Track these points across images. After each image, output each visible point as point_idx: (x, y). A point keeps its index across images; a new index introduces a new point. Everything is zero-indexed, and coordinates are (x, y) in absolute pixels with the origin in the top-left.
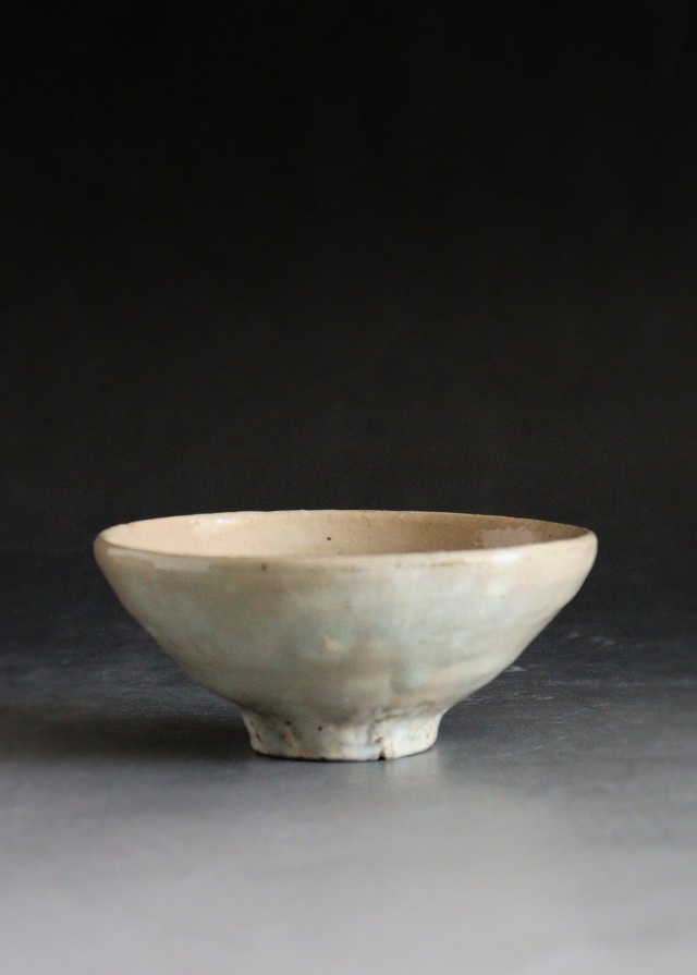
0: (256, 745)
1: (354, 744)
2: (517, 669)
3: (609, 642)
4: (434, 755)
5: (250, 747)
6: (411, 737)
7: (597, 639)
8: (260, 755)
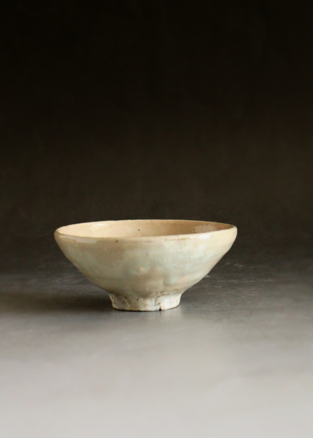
0: (114, 306)
1: (150, 305)
2: (208, 276)
3: (240, 266)
4: (179, 309)
5: (112, 307)
6: (171, 302)
7: (236, 265)
8: (116, 309)
